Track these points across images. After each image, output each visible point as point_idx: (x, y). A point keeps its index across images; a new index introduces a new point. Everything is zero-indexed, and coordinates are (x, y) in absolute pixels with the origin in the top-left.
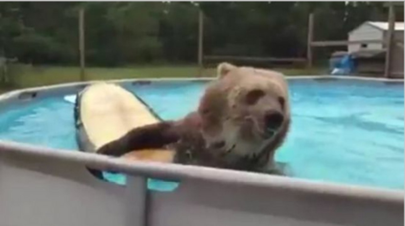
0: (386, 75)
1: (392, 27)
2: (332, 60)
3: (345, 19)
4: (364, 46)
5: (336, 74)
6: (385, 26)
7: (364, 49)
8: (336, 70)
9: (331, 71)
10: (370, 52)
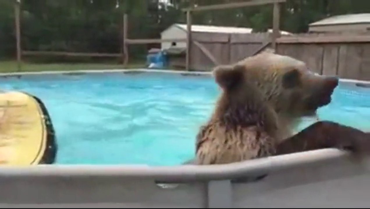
0: (187, 68)
1: (189, 28)
2: (149, 57)
3: (159, 21)
4: (174, 44)
5: (153, 68)
6: (185, 27)
7: (174, 47)
8: (152, 65)
9: (148, 65)
10: (178, 49)
